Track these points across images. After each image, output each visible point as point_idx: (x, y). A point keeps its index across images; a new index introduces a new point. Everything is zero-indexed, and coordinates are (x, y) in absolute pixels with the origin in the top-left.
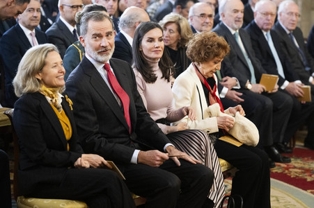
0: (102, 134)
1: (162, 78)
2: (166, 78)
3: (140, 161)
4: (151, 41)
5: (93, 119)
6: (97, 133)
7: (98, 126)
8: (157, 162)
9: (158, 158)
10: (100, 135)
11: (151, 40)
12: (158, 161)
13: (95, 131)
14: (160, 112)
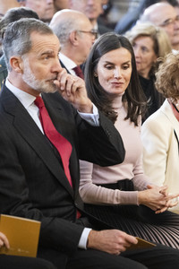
0: (34, 202)
1: (126, 119)
2: (132, 120)
3: (91, 244)
4: (109, 68)
5: (21, 179)
6: (27, 201)
7: (27, 190)
8: (118, 246)
9: (121, 240)
10: (30, 205)
11: (111, 66)
12: (120, 244)
13: (23, 197)
14: (122, 169)
